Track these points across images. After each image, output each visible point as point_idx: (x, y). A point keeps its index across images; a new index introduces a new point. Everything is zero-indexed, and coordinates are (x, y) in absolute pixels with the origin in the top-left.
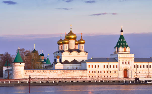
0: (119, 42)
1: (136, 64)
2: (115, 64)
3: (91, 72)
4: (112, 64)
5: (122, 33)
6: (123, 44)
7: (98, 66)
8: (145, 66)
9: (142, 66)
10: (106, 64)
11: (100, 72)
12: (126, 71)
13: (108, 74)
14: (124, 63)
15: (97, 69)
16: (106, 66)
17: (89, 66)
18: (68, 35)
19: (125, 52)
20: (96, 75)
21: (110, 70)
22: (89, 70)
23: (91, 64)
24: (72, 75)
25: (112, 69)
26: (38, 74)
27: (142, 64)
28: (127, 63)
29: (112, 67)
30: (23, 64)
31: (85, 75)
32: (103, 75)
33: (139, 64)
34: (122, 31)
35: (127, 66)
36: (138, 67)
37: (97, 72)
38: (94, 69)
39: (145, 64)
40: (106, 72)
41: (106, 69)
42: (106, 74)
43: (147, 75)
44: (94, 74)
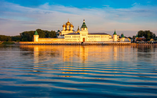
0: (83, 25)
1: (89, 36)
3: (67, 39)
4: (77, 36)
5: (84, 22)
6: (85, 26)
7: (70, 37)
8: (94, 37)
9: (92, 37)
11: (71, 39)
12: (84, 39)
14: (83, 35)
15: (69, 38)
16: (74, 37)
17: (66, 37)
18: (67, 23)
20: (69, 41)
21: (76, 38)
22: (65, 39)
23: (66, 36)
24: (58, 41)
25: (77, 38)
27: (92, 36)
28: (84, 35)
30: (38, 36)
31: (63, 41)
32: (72, 41)
33: (91, 36)
34: (84, 20)
35: (85, 37)
39: (94, 36)
41: (74, 38)
42: (74, 40)
43: (94, 41)
44: (68, 40)
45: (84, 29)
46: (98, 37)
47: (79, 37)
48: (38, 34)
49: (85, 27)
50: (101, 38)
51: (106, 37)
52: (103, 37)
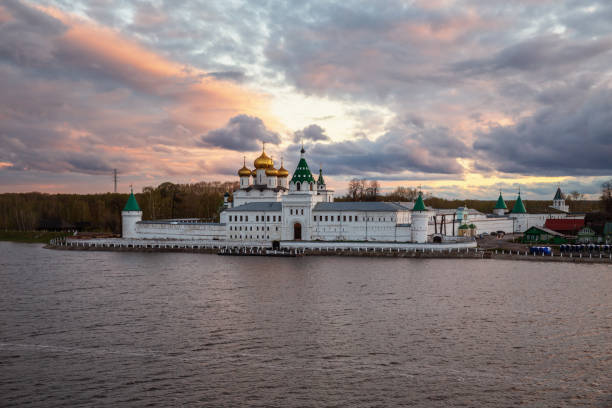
0: (297, 173)
1: (318, 213)
2: (277, 214)
3: (234, 229)
4: (271, 214)
5: (303, 156)
6: (302, 176)
7: (247, 218)
8: (335, 219)
9: (329, 218)
10: (260, 214)
11: (249, 229)
12: (298, 230)
13: (263, 233)
14: (294, 212)
15: (243, 224)
16: (260, 219)
17: (230, 217)
18: (257, 160)
19: (298, 192)
20: (243, 233)
21: (268, 224)
22: (229, 226)
23: (233, 214)
24: (202, 232)
25: (271, 224)
26: (152, 231)
27: (329, 214)
28: (300, 212)
29: (271, 219)
30: (141, 213)
31: (222, 233)
32: (254, 233)
33: (323, 214)
34: (303, 151)
35: (300, 218)
36: (321, 219)
37: (243, 229)
38: (239, 224)
39: (335, 214)
40: (260, 229)
41: (261, 224)
42: (260, 233)
43: (338, 235)
44: (238, 233)
45: (299, 189)
46: (353, 219)
47: (280, 217)
48: (137, 207)
49: (302, 180)
50: (364, 224)
51: (382, 219)
52: (370, 219)
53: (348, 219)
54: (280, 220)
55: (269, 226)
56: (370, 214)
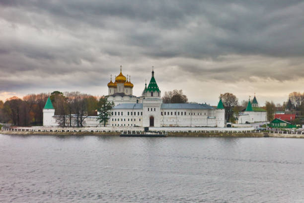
0: (150, 85)
1: (163, 111)
2: (140, 111)
3: (114, 120)
4: (136, 111)
6: (153, 87)
7: (122, 113)
8: (174, 113)
9: (170, 113)
10: (130, 111)
11: (123, 120)
13: (132, 123)
14: (150, 110)
15: (120, 117)
16: (130, 114)
18: (117, 77)
19: (152, 97)
20: (120, 123)
22: (111, 118)
27: (170, 111)
28: (153, 110)
29: (137, 114)
30: (53, 111)
32: (127, 123)
33: (166, 111)
35: (154, 114)
36: (165, 114)
37: (120, 120)
38: (117, 117)
40: (130, 120)
41: (130, 117)
42: (130, 123)
43: (175, 124)
44: (117, 123)
45: (152, 95)
46: (184, 114)
47: (142, 113)
48: (52, 107)
49: (154, 90)
50: (190, 116)
51: (200, 114)
52: (193, 114)
53: (180, 114)
54: (142, 114)
55: (136, 118)
56: (193, 111)
